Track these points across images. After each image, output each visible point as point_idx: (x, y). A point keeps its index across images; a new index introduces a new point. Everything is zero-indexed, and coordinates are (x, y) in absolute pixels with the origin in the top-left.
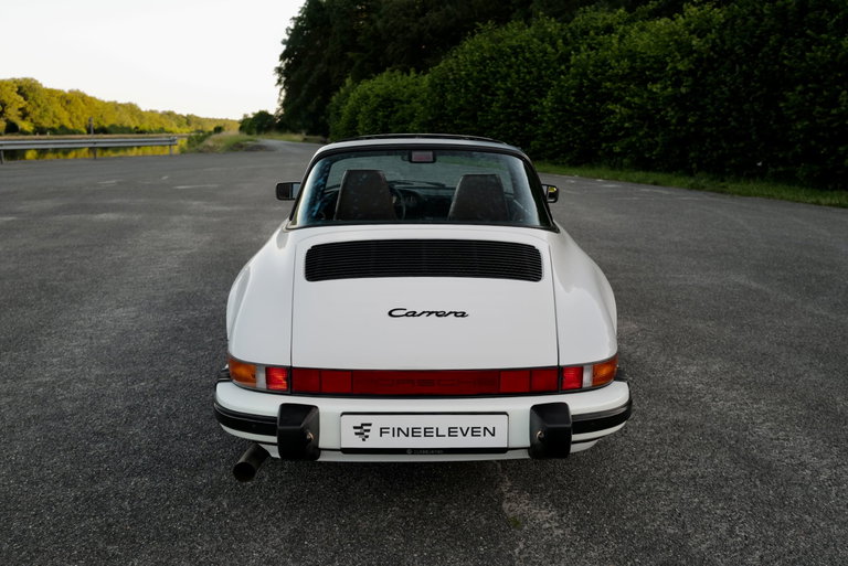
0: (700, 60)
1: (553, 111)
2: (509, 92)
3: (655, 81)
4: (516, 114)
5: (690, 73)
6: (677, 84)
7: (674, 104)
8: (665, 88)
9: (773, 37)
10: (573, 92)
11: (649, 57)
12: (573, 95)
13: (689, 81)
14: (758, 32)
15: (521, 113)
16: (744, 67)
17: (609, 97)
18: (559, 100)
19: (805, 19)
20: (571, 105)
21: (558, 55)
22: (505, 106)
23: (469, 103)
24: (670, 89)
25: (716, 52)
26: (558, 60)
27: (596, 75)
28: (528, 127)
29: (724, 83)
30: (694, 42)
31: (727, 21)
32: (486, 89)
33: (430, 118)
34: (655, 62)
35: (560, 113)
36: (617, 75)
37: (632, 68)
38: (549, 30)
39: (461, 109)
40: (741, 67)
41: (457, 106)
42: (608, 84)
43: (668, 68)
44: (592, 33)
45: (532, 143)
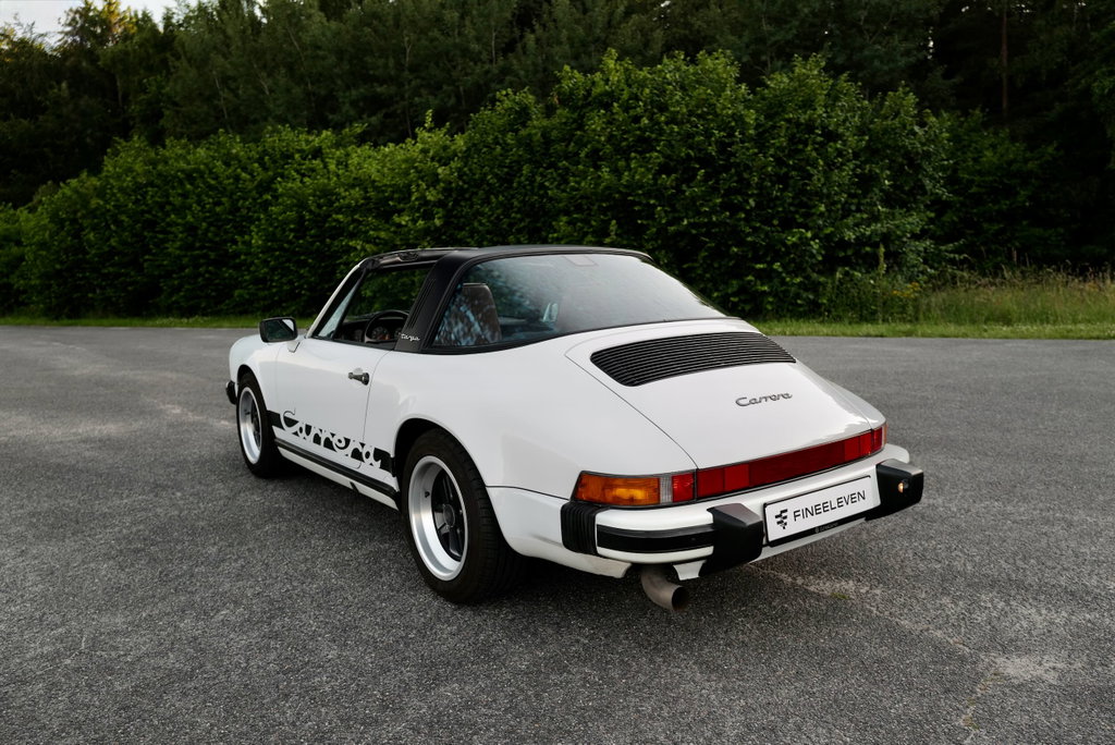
0: (448, 191)
1: (266, 250)
2: (191, 229)
3: (400, 212)
4: (205, 256)
5: (440, 204)
6: (428, 216)
7: (429, 238)
8: (414, 221)
9: (525, 167)
10: (292, 226)
11: (386, 185)
12: (291, 230)
13: (440, 212)
14: (507, 161)
15: (212, 255)
16: (501, 198)
17: (339, 231)
18: (271, 237)
19: (552, 151)
20: (290, 242)
21: (256, 183)
22: (188, 247)
23: (124, 243)
24: (421, 222)
25: (464, 182)
26: (257, 187)
27: (319, 206)
28: (228, 273)
29: (482, 214)
30: (440, 171)
31: (468, 149)
32: (151, 225)
33: (58, 266)
34: (393, 192)
35: (277, 253)
36: (349, 206)
37: (367, 199)
38: (234, 151)
39: (113, 252)
40: (497, 197)
41: (106, 249)
42: (340, 217)
43: (413, 198)
44: (297, 156)
45: (237, 293)
